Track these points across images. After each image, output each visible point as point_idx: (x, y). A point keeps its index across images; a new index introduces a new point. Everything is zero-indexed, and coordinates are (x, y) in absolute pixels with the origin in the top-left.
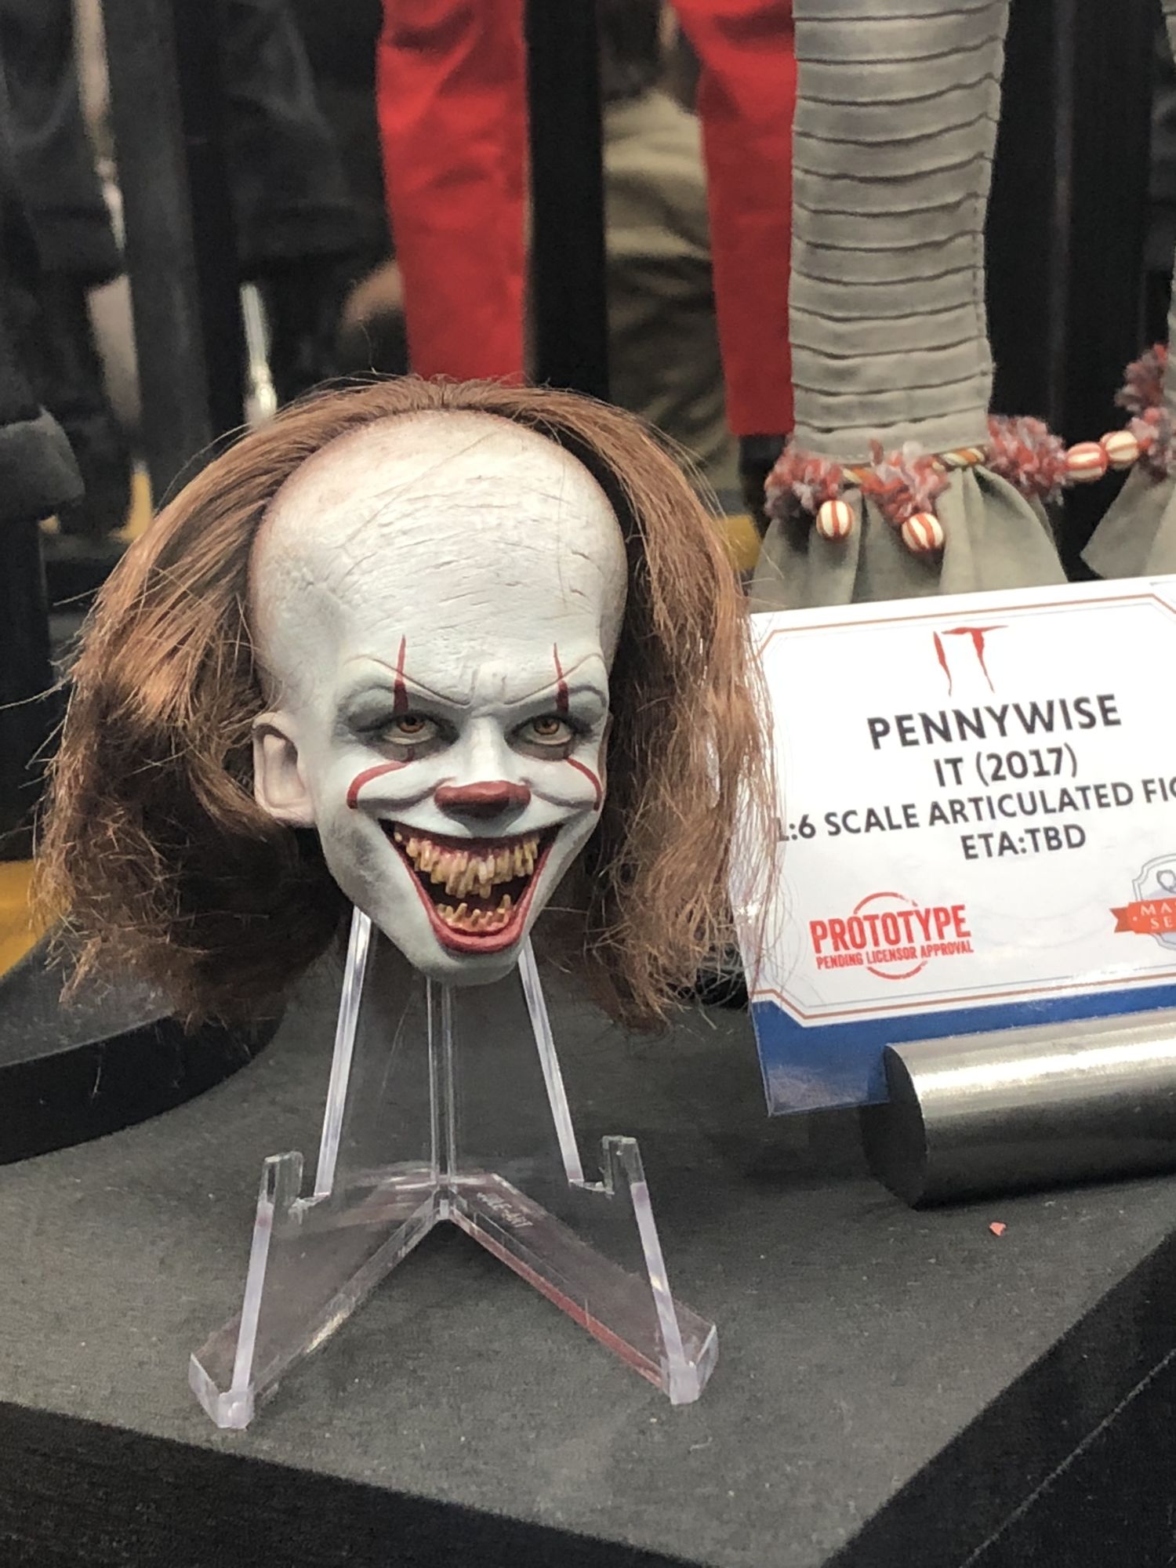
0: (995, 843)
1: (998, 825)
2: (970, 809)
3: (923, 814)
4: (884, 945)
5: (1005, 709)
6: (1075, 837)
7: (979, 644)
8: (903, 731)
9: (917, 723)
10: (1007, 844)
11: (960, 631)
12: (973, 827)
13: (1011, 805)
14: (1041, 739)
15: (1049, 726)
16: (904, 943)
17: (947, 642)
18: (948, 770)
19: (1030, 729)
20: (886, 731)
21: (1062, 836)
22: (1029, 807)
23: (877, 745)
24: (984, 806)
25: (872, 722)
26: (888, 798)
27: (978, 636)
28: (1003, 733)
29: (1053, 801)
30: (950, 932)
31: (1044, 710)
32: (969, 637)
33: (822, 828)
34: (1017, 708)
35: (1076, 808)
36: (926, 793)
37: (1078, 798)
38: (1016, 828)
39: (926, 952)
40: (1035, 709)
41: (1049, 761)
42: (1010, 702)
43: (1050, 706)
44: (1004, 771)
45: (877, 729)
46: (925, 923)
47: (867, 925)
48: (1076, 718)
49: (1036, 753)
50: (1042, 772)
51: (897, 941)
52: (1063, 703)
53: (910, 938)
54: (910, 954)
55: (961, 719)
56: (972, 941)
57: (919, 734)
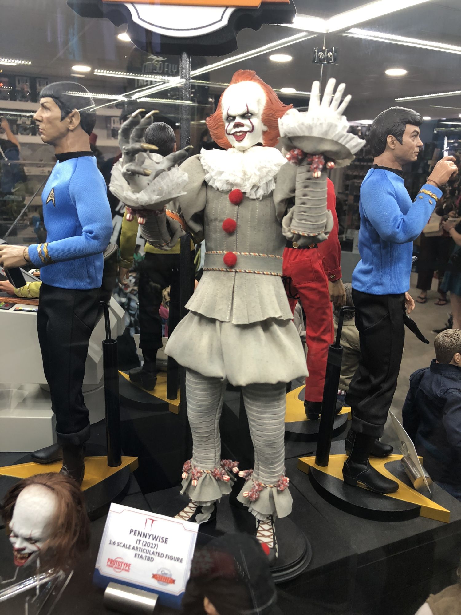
0: (140, 556)
1: (141, 553)
2: (138, 549)
3: (131, 547)
4: (117, 566)
5: (151, 535)
6: (152, 560)
7: (152, 522)
8: (135, 533)
9: (137, 532)
10: (141, 557)
11: (151, 519)
12: (138, 552)
13: (145, 551)
14: (154, 542)
15: (156, 540)
16: (120, 567)
17: (148, 520)
18: (138, 542)
19: (153, 539)
20: (132, 532)
21: (150, 559)
22: (147, 552)
23: (130, 533)
24: (141, 550)
25: (131, 530)
26: (128, 543)
27: (153, 521)
28: (149, 538)
29: (151, 552)
30: (127, 568)
31: (157, 537)
32: (151, 521)
33: (116, 544)
34: (153, 535)
35: (154, 555)
36: (133, 544)
37: (155, 554)
38: (144, 555)
39: (123, 570)
40: (155, 537)
41: (154, 546)
42: (152, 534)
43: (158, 537)
44: (146, 545)
45: (131, 531)
46: (124, 565)
47: (116, 562)
48: (161, 540)
49: (152, 544)
50: (152, 547)
51: (119, 566)
52: (160, 537)
53: (121, 566)
54: (120, 569)
55: (144, 534)
56: (130, 571)
57: (137, 534)
